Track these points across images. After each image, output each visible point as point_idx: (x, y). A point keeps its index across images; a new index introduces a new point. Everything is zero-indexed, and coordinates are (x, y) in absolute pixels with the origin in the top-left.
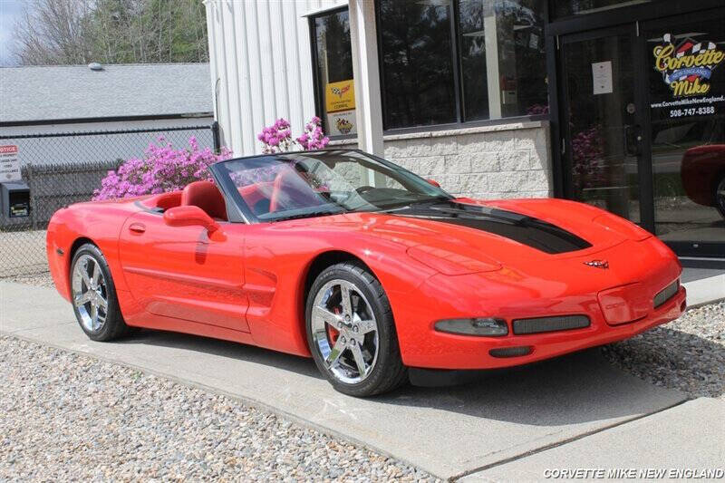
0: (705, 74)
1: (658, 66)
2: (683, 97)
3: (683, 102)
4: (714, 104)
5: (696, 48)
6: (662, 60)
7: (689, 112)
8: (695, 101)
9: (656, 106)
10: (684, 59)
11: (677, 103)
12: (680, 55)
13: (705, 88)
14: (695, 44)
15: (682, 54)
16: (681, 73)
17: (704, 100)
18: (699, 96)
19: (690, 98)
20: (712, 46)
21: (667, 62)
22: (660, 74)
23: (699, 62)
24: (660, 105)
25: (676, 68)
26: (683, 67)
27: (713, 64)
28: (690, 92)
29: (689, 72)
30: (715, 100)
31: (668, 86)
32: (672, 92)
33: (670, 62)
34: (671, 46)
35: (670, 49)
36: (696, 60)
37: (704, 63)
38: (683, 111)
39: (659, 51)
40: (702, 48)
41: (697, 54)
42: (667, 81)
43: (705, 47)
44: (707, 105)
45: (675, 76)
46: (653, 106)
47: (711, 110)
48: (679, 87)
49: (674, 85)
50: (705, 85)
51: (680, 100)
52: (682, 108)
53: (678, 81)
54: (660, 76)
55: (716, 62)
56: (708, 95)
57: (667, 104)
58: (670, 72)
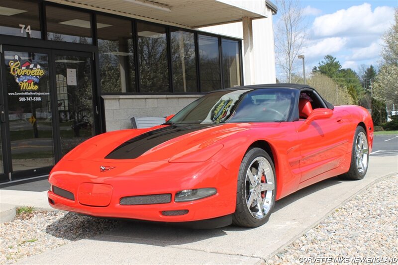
0: (36, 80)
1: (12, 72)
2: (26, 91)
3: (26, 94)
4: (40, 96)
5: (32, 66)
6: (14, 69)
7: (29, 99)
8: (31, 93)
9: (11, 94)
10: (25, 71)
11: (23, 94)
12: (24, 68)
13: (36, 87)
14: (31, 64)
15: (25, 68)
16: (24, 78)
17: (36, 94)
18: (34, 91)
19: (29, 92)
20: (39, 66)
21: (17, 70)
22: (13, 76)
23: (33, 73)
24: (13, 94)
25: (21, 75)
26: (25, 75)
27: (40, 76)
28: (29, 88)
29: (28, 78)
30: (41, 94)
31: (18, 84)
32: (20, 87)
33: (19, 71)
34: (19, 62)
35: (18, 64)
36: (32, 72)
37: (35, 74)
38: (26, 98)
39: (12, 64)
40: (34, 67)
41: (32, 69)
42: (17, 81)
43: (35, 66)
44: (37, 96)
45: (21, 79)
46: (9, 94)
47: (39, 99)
48: (24, 86)
49: (21, 83)
50: (36, 86)
51: (24, 92)
52: (25, 96)
53: (23, 82)
54: (13, 78)
55: (41, 75)
56: (38, 91)
57: (18, 94)
58: (19, 76)
